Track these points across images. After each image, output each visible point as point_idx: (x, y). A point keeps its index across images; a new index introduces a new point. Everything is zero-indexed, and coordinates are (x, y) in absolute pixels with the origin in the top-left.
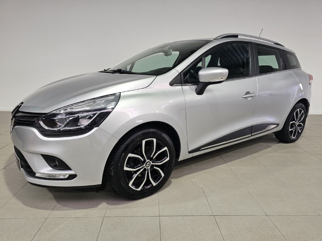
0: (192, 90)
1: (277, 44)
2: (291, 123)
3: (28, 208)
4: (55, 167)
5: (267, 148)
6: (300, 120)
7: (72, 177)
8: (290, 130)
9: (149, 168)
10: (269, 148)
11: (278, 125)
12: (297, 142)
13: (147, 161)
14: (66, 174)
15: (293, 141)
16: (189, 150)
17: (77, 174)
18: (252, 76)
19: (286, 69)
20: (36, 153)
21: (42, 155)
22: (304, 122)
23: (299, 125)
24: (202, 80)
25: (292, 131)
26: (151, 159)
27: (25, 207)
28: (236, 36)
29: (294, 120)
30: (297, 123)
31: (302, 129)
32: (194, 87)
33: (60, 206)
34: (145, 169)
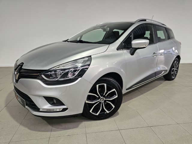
0: (128, 52)
1: (163, 24)
2: (173, 69)
3: (34, 132)
4: (53, 104)
5: (161, 84)
6: (176, 67)
7: (64, 110)
8: (172, 73)
9: (103, 102)
10: (162, 84)
11: (166, 71)
12: (175, 79)
13: (101, 97)
14: (61, 108)
15: (173, 79)
16: (127, 88)
17: (68, 108)
18: (155, 43)
19: (169, 39)
20: (39, 96)
21: (44, 97)
22: (178, 68)
23: (176, 70)
24: (133, 46)
25: (173, 74)
26: (104, 96)
27: (32, 131)
28: (145, 20)
29: (173, 67)
30: (175, 69)
31: (177, 72)
32: (129, 51)
33: (55, 129)
34: (100, 103)
